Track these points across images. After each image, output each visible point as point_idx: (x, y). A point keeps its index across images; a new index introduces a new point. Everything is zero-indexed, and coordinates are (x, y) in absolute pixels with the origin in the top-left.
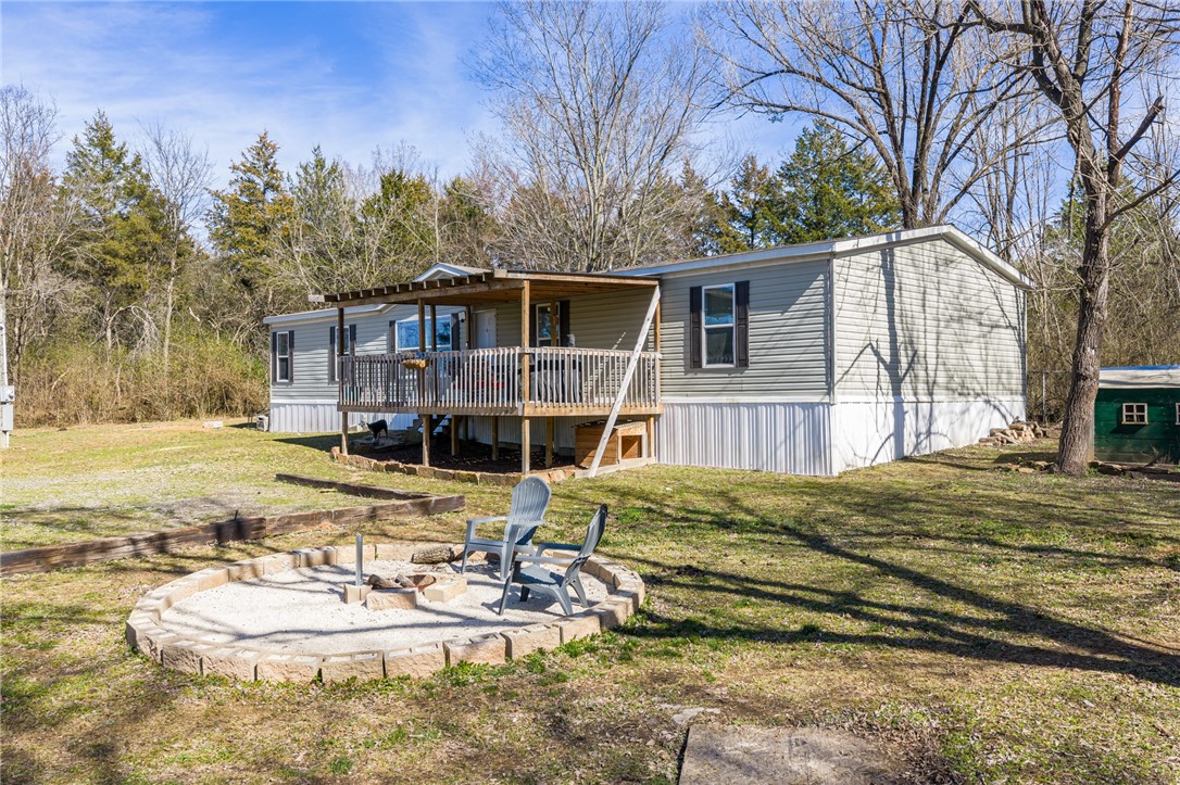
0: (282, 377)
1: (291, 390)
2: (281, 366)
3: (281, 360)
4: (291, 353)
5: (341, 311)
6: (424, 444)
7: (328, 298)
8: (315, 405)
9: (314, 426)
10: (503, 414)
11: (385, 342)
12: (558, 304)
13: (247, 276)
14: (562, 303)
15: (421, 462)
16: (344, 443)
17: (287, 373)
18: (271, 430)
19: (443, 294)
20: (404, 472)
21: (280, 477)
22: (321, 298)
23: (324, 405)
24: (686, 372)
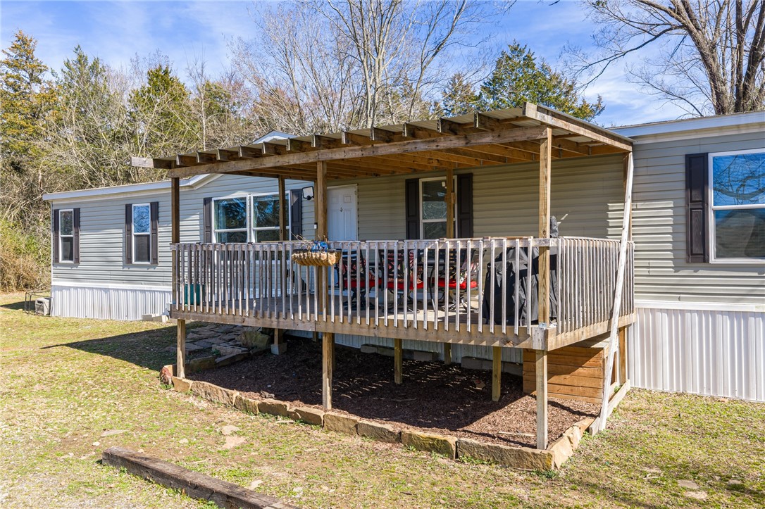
0: (65, 258)
1: (76, 272)
2: (64, 246)
3: (65, 240)
4: (77, 233)
5: (176, 181)
6: (325, 375)
7: (159, 163)
8: (107, 290)
9: (105, 312)
10: (497, 344)
11: (198, 222)
12: (455, 177)
13: (17, 159)
14: (460, 177)
15: (318, 400)
16: (180, 361)
17: (71, 253)
18: (53, 314)
19: (366, 154)
20: (296, 418)
21: (111, 459)
22: (149, 163)
23: (118, 290)
24: (677, 268)
